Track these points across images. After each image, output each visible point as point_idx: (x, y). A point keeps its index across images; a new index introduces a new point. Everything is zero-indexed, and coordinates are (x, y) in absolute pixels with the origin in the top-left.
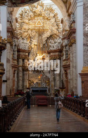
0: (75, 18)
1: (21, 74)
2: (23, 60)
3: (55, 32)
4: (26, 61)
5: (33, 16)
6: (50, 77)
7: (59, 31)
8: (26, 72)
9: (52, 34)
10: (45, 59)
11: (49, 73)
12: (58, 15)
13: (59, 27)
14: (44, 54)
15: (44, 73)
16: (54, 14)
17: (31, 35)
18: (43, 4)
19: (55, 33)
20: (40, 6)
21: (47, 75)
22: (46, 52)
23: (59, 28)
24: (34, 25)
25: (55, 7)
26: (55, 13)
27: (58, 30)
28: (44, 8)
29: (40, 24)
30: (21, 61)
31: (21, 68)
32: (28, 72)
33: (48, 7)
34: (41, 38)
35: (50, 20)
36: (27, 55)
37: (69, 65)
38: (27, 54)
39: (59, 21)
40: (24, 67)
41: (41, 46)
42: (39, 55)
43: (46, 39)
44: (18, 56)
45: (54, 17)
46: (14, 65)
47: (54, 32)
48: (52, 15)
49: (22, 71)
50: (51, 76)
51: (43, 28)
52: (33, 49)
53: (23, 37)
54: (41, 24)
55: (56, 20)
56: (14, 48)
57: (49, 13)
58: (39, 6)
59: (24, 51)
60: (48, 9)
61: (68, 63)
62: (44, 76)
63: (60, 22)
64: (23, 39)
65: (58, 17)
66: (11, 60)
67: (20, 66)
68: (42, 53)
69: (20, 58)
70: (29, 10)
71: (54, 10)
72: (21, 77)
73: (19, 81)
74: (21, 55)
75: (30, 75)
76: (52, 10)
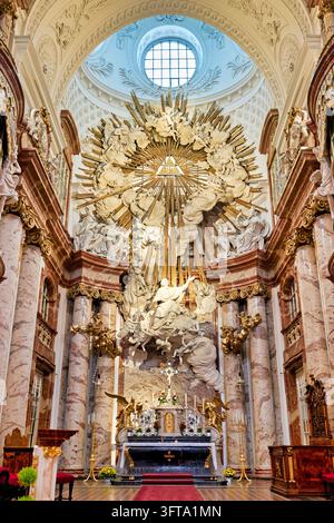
1: (80, 370)
2: (97, 304)
3: (238, 189)
4: (109, 309)
5: (146, 144)
6: (219, 387)
9: (223, 200)
11: (218, 368)
12: (246, 133)
13: (251, 173)
14: (191, 279)
16: (230, 130)
17: (134, 209)
18: (185, 102)
19: (235, 196)
21: (207, 377)
23: (250, 177)
26: (234, 126)
27: (248, 184)
28: (190, 117)
30: (84, 305)
31: (82, 342)
33: (205, 111)
34: (176, 218)
36: (112, 284)
38: (115, 280)
39: (252, 152)
40: (99, 334)
43: (200, 218)
45: (228, 141)
47: (231, 192)
48: (220, 136)
49: (86, 354)
50: (227, 378)
55: (235, 151)
57: (206, 132)
59: (101, 264)
60: (203, 119)
63: (257, 153)
65: (245, 140)
67: (79, 330)
68: (182, 280)
69: (80, 294)
70: (132, 124)
71: (228, 118)
72: (82, 381)
73: (71, 402)
74: (86, 279)
75: (126, 377)
76: (221, 119)
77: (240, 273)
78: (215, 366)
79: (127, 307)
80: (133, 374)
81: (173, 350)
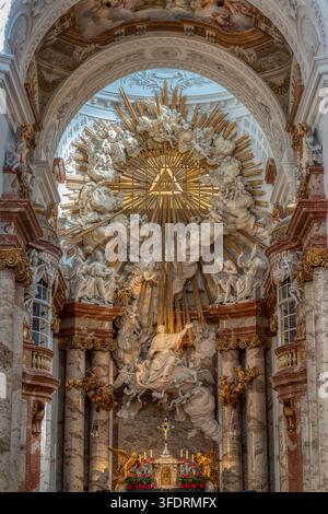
0: (321, 151)
1: (77, 425)
2: (90, 355)
3: (241, 219)
4: (103, 358)
5: (138, 152)
6: (217, 437)
7: (257, 219)
8: (102, 416)
10: (193, 347)
11: (216, 418)
12: (253, 147)
13: (258, 199)
14: (188, 326)
15: (188, 417)
16: (236, 139)
18: (184, 99)
19: (239, 227)
20: (170, 107)
21: (205, 427)
22: (200, 313)
24: (141, 193)
25: (238, 111)
26: (240, 135)
27: (254, 214)
28: (190, 118)
29: (168, 188)
30: (78, 360)
31: (77, 397)
32: (115, 416)
33: (208, 111)
35: (214, 167)
36: (104, 332)
37: (304, 372)
38: (107, 326)
39: (259, 173)
40: (95, 390)
41: (177, 288)
42: (167, 331)
44: (65, 336)
45: (234, 153)
46: (36, 378)
47: (234, 223)
48: (225, 146)
49: (81, 407)
50: (225, 431)
51: (184, 207)
52: (135, 303)
53: (90, 248)
54: (175, 188)
55: (242, 168)
56: (38, 296)
57: (210, 137)
58: (164, 109)
59: (94, 312)
60: (205, 121)
61: (299, 364)
62: (192, 434)
63: (264, 174)
64: (87, 255)
65: (252, 156)
66: (18, 350)
67: (74, 385)
68: (179, 323)
69: (74, 347)
71: (235, 125)
72: (80, 437)
73: (70, 457)
74: (79, 330)
75: (121, 427)
76: (226, 124)
77: (240, 320)
78: (213, 416)
79: (121, 354)
80: (127, 424)
81: (170, 400)
